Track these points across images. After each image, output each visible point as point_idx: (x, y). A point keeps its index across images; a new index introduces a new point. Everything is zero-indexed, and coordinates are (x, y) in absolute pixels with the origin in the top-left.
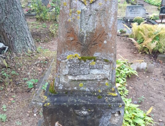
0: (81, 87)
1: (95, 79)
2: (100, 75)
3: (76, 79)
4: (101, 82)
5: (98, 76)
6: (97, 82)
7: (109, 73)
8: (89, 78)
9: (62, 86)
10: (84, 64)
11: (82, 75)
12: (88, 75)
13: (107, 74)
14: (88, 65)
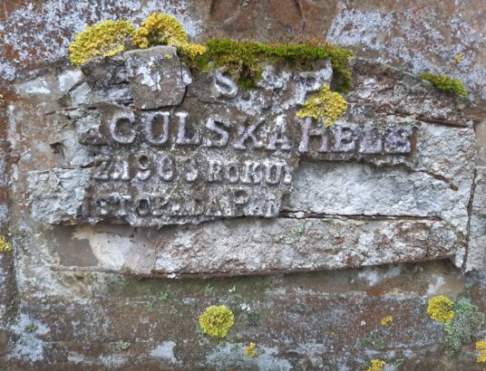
0: (218, 339)
1: (337, 261)
2: (386, 229)
3: (169, 263)
4: (387, 296)
5: (366, 239)
6: (359, 296)
7: (460, 208)
8: (288, 259)
9: (43, 330)
10: (236, 112)
11: (222, 228)
12: (275, 229)
13: (446, 215)
14: (279, 120)
